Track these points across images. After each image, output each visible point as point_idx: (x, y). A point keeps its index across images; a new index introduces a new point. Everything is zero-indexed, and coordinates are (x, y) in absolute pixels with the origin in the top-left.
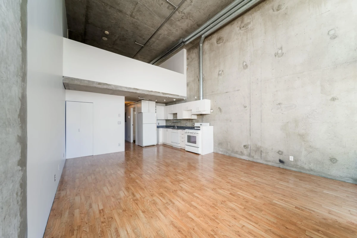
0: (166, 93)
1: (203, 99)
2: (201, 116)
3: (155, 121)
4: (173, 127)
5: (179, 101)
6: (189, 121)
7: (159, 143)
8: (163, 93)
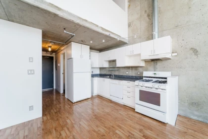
0: (107, 29)
1: (158, 38)
2: (152, 63)
3: (90, 70)
4: (110, 76)
5: (120, 44)
6: (132, 69)
7: (94, 95)
8: (103, 29)
